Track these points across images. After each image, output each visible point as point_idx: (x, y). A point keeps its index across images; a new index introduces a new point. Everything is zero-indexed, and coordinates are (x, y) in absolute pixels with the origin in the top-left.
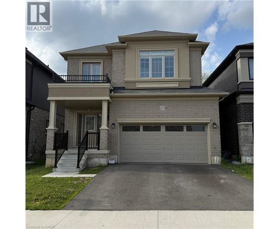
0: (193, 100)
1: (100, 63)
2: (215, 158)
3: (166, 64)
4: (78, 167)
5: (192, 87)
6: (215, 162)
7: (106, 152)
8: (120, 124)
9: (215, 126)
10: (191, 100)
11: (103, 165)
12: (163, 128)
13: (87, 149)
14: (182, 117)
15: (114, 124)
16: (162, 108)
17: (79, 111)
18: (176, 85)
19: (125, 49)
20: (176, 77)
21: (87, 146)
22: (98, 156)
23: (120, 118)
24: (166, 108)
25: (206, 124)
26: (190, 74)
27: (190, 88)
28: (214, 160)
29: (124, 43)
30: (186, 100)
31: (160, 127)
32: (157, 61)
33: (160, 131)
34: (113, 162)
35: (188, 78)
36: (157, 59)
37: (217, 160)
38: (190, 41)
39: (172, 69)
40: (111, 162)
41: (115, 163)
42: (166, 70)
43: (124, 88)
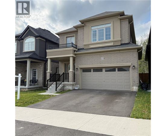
0: (121, 52)
1: (74, 36)
2: (134, 87)
3: (106, 32)
4: (56, 90)
5: (122, 44)
6: (134, 90)
7: (72, 83)
8: (81, 68)
9: (134, 68)
10: (119, 52)
11: (70, 90)
12: (104, 70)
13: (63, 81)
14: (114, 63)
15: (77, 69)
16: (102, 58)
17: (65, 63)
18: (112, 44)
19: (84, 26)
20: (112, 39)
21: (63, 80)
22: (68, 85)
23: (81, 65)
24: (105, 58)
25: (129, 67)
26: (121, 36)
27: (121, 45)
28: (133, 88)
29: (83, 23)
30: (116, 53)
31: (102, 69)
32: (101, 31)
33: (102, 71)
34: (77, 88)
35: (120, 39)
36: (101, 30)
37: (135, 88)
38: (121, 16)
39: (110, 35)
40: (76, 88)
41: (78, 89)
42: (106, 35)
43: (83, 49)
